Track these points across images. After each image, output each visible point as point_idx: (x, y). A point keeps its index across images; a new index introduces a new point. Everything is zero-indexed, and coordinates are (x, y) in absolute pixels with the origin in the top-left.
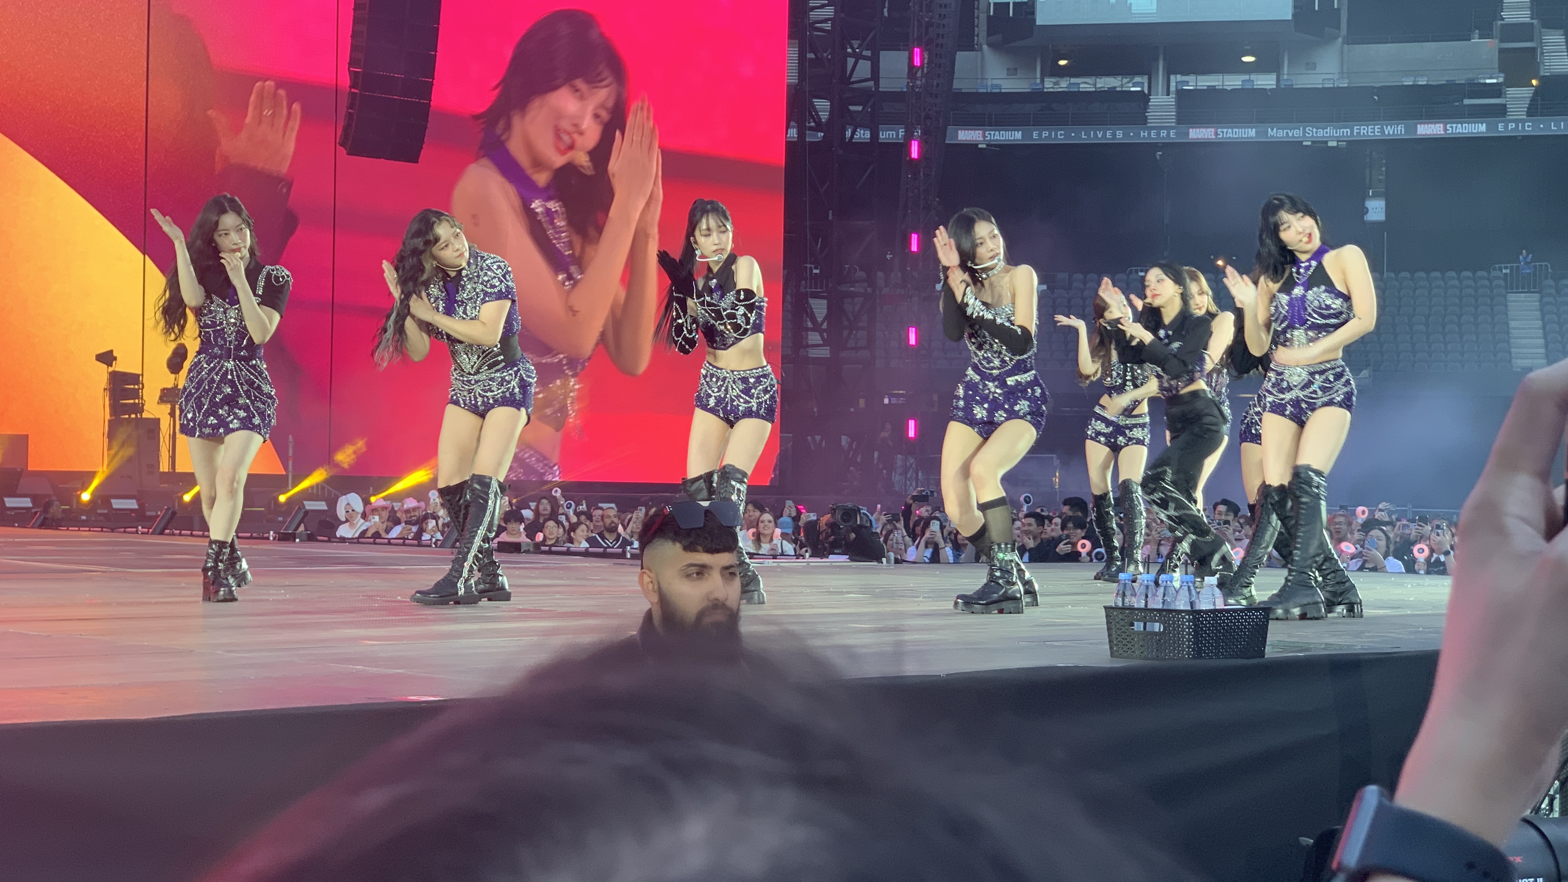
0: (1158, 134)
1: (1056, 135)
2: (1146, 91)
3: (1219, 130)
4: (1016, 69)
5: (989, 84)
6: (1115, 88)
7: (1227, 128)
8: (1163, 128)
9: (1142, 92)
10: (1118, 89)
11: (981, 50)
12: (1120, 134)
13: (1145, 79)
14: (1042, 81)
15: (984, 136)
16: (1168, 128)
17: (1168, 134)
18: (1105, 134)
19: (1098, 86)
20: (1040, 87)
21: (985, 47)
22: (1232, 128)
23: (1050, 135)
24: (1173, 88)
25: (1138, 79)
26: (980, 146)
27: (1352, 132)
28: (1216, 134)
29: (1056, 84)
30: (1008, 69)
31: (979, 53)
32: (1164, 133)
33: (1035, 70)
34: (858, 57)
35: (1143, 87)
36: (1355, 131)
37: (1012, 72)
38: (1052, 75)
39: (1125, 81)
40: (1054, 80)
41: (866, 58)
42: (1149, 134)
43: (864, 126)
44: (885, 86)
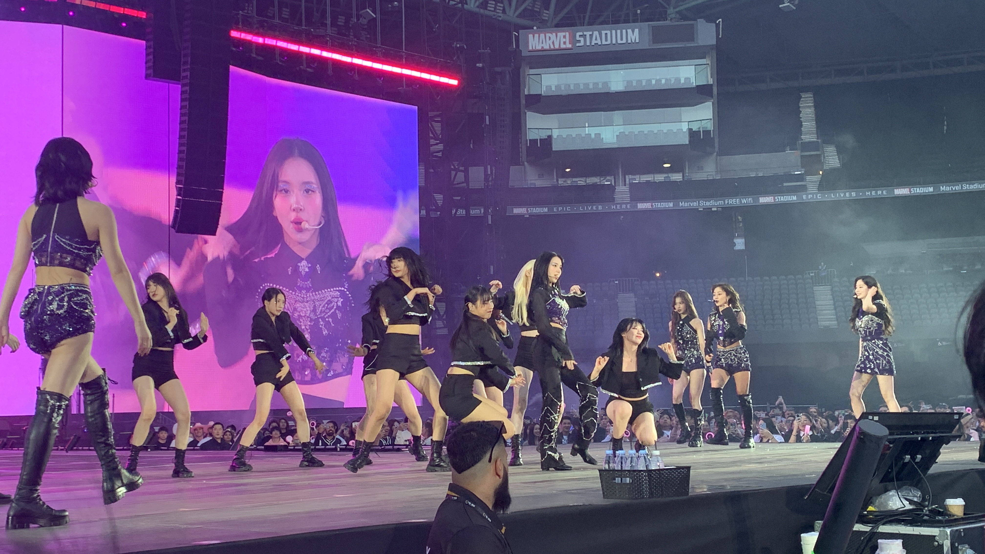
0: (621, 207)
1: (566, 209)
2: (613, 184)
3: (654, 204)
4: (543, 175)
5: (529, 182)
6: (596, 183)
7: (658, 202)
8: (624, 203)
9: (611, 184)
10: (599, 183)
11: (524, 165)
12: (600, 208)
13: (612, 178)
14: (557, 180)
15: (527, 211)
16: (626, 204)
17: (626, 206)
18: (592, 208)
19: (587, 182)
20: (556, 183)
21: (526, 163)
22: (660, 202)
23: (563, 209)
24: (627, 182)
25: (608, 178)
26: (525, 216)
27: (724, 203)
28: (652, 206)
29: (564, 182)
30: (539, 175)
31: (523, 167)
32: (624, 206)
33: (553, 174)
34: (457, 170)
35: (611, 183)
36: (726, 202)
37: (541, 176)
38: (563, 177)
39: (602, 179)
40: (564, 180)
41: (461, 171)
42: (616, 207)
43: (461, 208)
44: (472, 185)
